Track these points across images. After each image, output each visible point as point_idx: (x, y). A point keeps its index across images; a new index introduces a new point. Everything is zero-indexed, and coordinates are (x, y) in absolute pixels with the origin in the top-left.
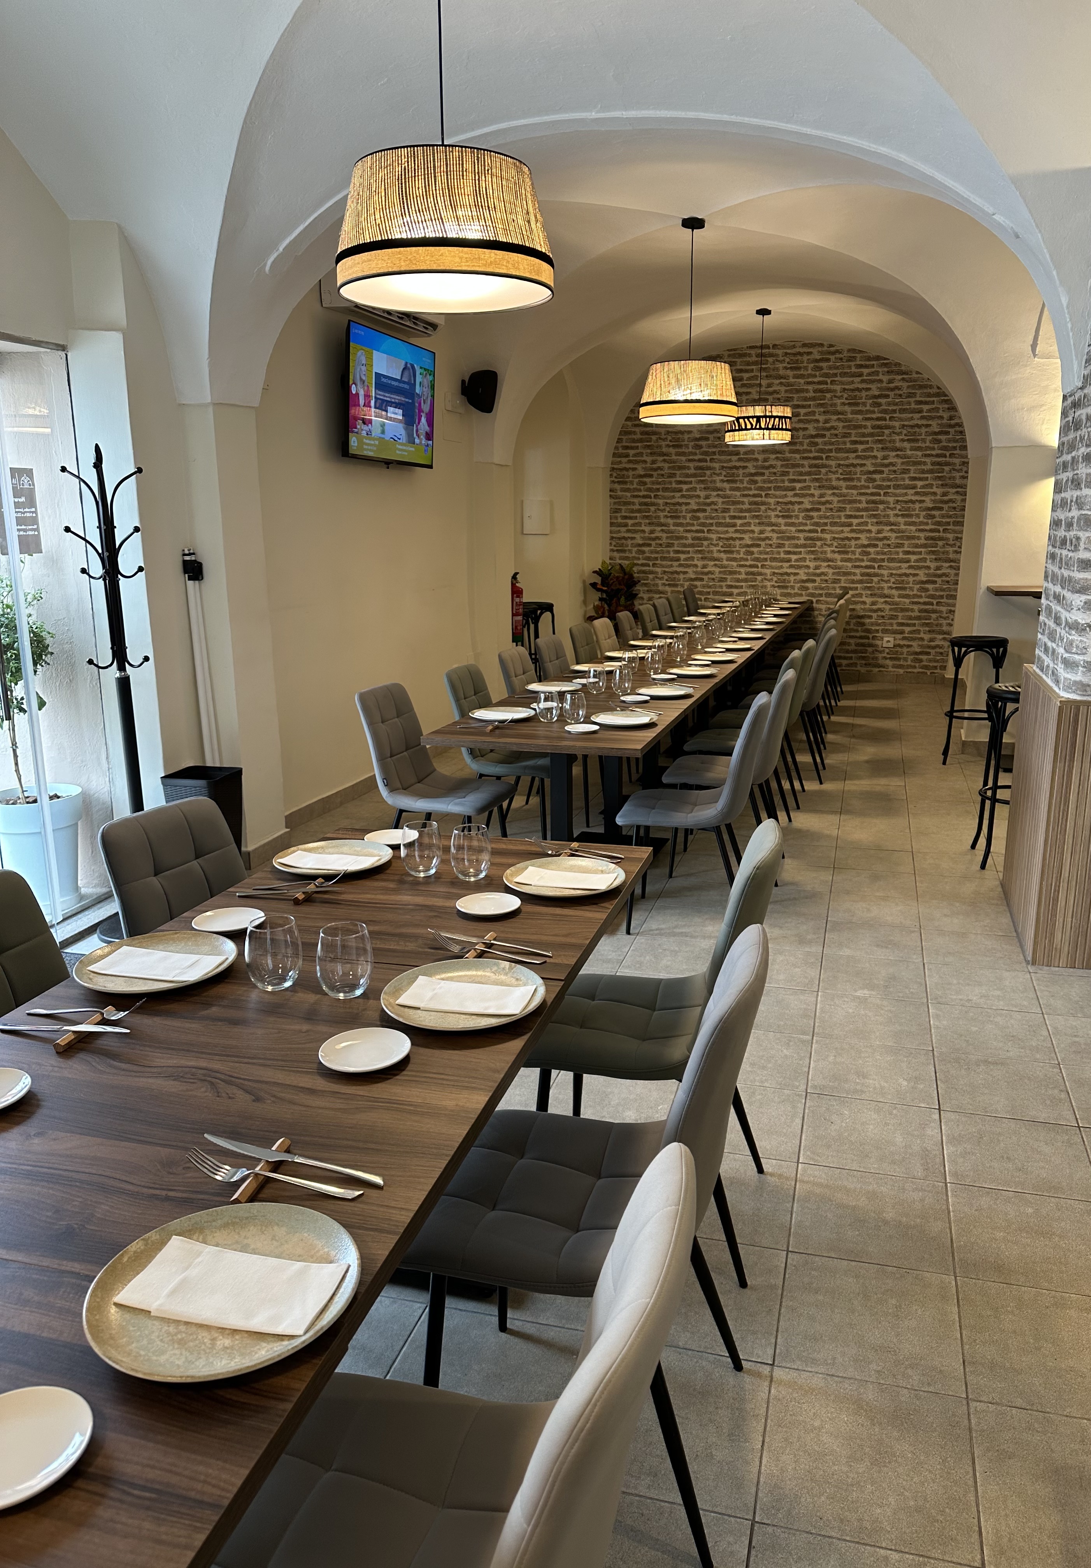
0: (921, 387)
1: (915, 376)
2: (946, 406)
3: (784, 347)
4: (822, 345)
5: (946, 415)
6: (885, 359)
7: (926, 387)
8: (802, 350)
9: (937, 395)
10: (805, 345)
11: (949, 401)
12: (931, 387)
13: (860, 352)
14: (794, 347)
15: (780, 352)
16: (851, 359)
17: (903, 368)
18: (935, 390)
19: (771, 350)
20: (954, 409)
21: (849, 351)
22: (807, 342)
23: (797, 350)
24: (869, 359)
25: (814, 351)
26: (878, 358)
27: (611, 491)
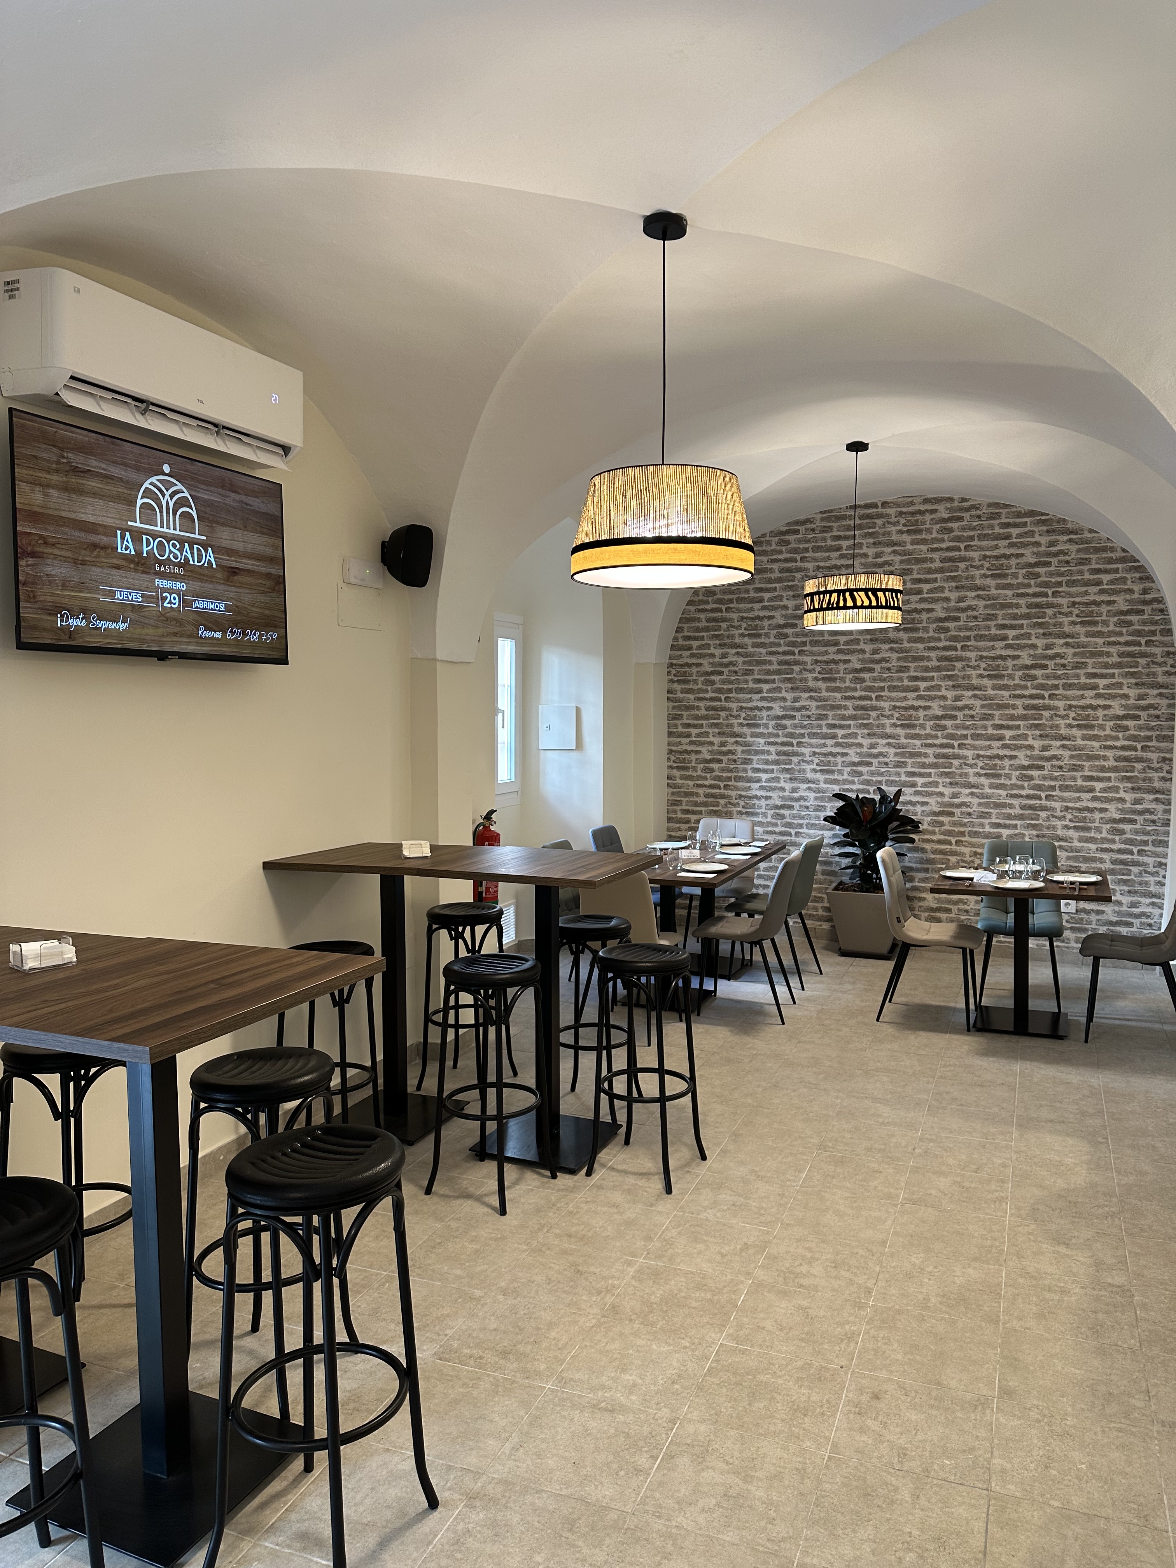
0: (1097, 550)
1: (1087, 535)
2: (1137, 575)
3: (897, 505)
4: (951, 499)
5: (1137, 588)
6: (1043, 514)
7: (1105, 549)
8: (923, 508)
9: (1123, 560)
10: (926, 501)
11: (1140, 569)
12: (1112, 549)
13: (1006, 506)
14: (912, 503)
15: (892, 511)
16: (993, 516)
17: (1069, 525)
18: (1119, 554)
19: (880, 510)
20: (1149, 578)
21: (990, 505)
22: (930, 496)
23: (917, 507)
24: (1019, 515)
25: (940, 507)
26: (1031, 513)
27: (668, 692)
